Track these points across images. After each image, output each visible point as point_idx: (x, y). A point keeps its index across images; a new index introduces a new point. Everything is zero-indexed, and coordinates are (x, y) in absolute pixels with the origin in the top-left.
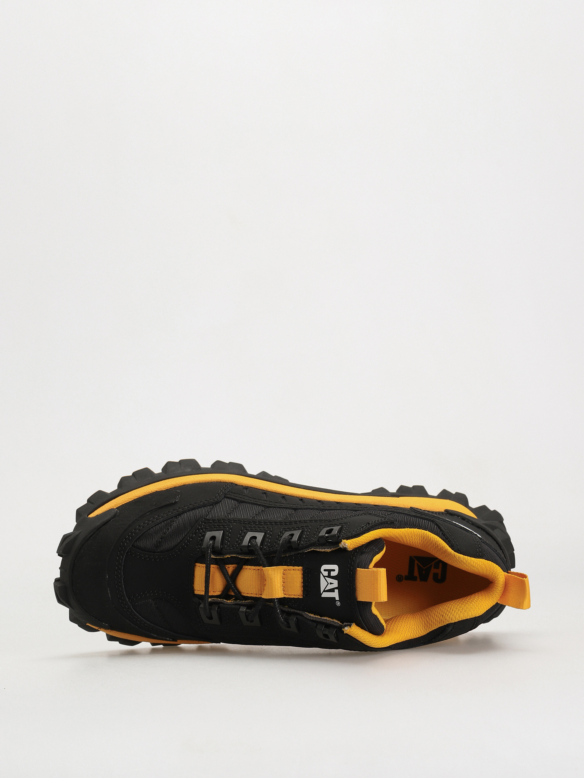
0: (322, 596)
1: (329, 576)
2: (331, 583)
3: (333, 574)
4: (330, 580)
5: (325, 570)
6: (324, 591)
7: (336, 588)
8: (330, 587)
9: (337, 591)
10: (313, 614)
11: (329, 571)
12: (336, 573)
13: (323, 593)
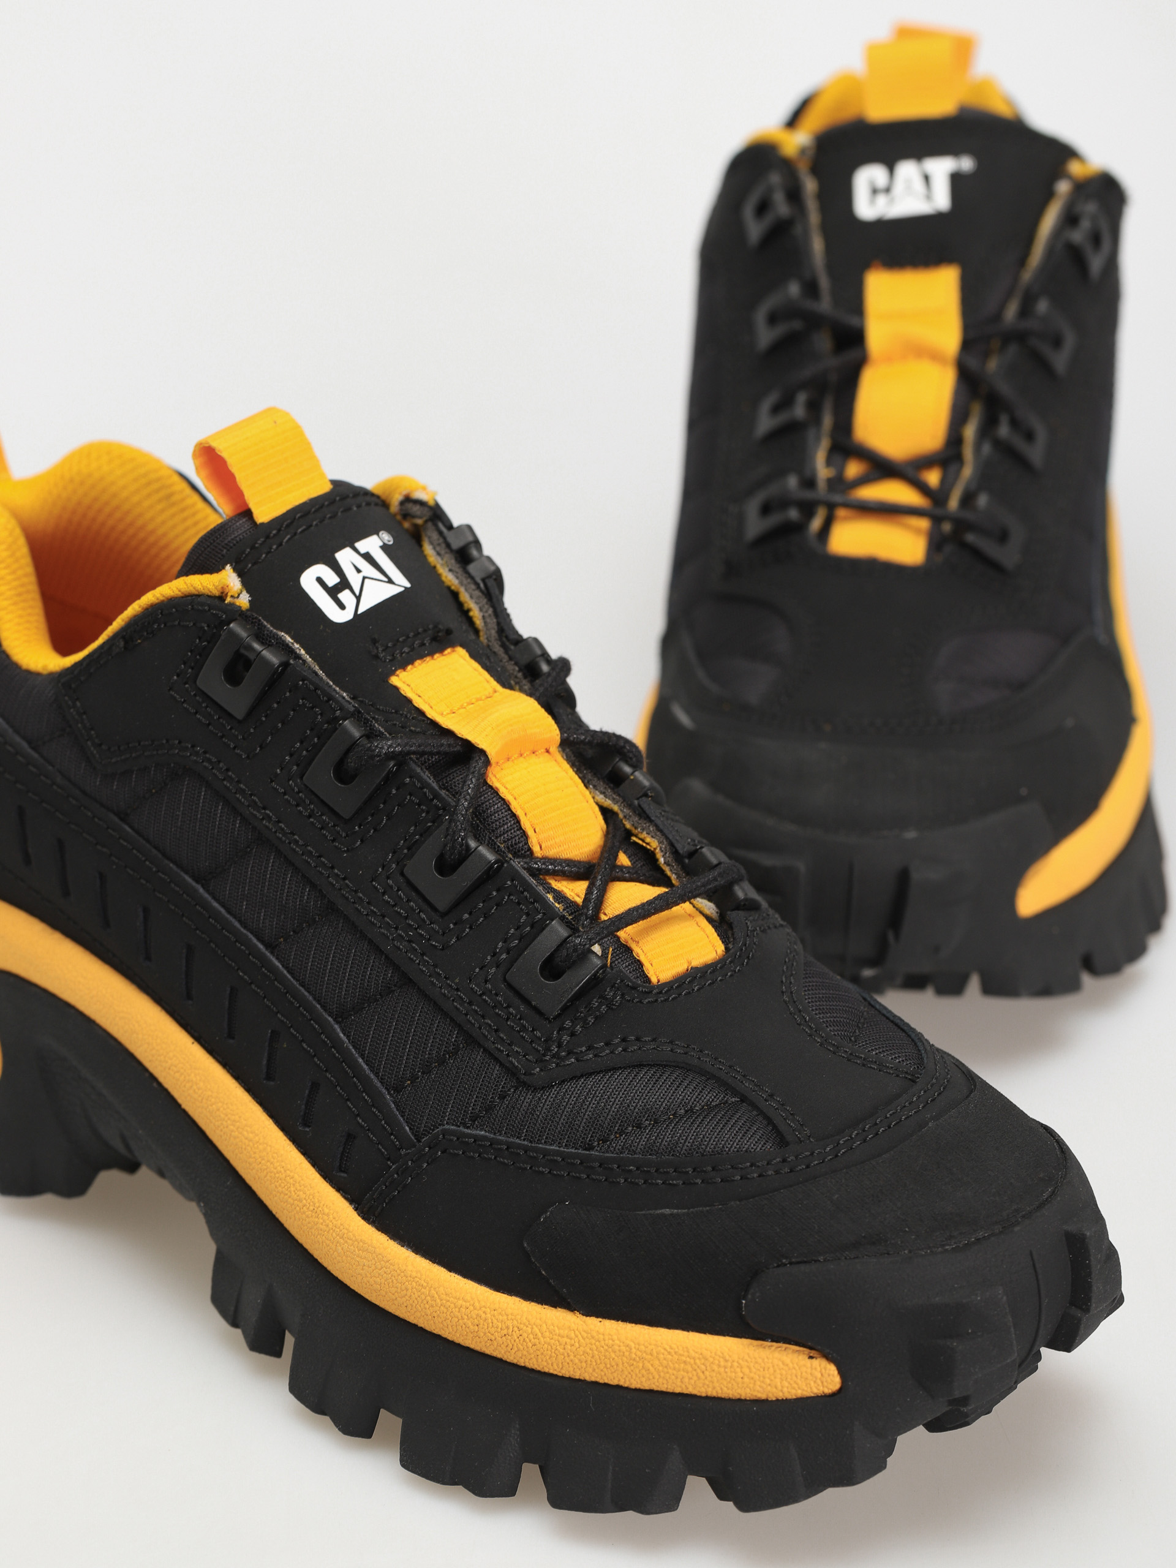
0: (408, 585)
1: (345, 585)
2: (359, 571)
3: (332, 579)
4: (353, 578)
5: (342, 606)
7: (357, 550)
9: (362, 546)
10: (471, 614)
11: (333, 592)
12: (321, 570)
13: (396, 582)
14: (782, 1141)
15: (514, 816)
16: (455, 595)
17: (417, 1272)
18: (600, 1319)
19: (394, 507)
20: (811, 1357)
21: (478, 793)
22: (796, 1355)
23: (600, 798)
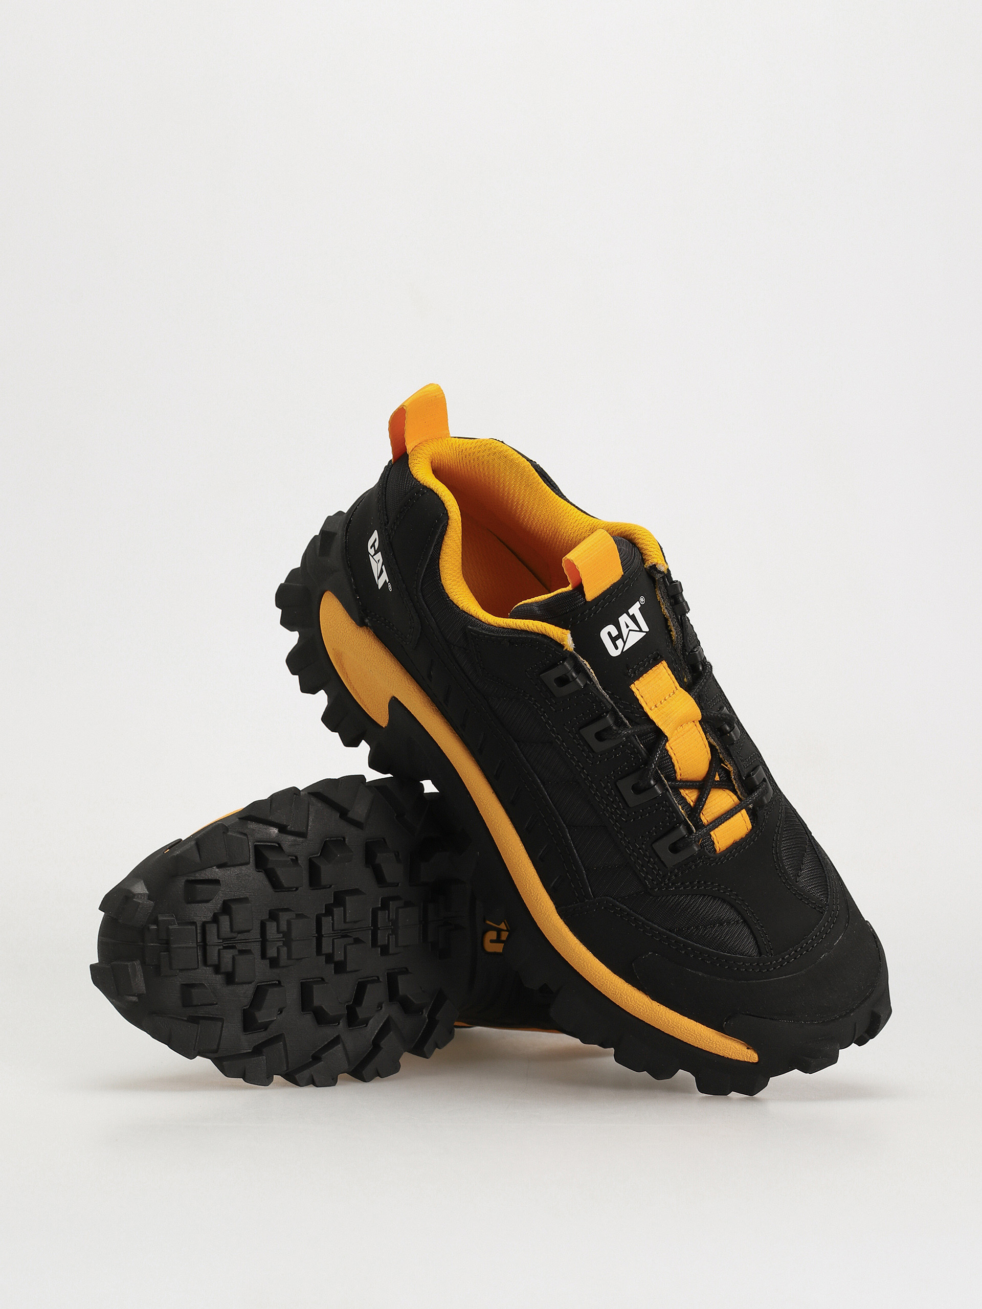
0: (648, 630)
1: (620, 635)
2: (628, 627)
3: (615, 633)
4: (625, 631)
5: (617, 648)
6: (641, 631)
7: (628, 614)
8: (633, 626)
9: (631, 611)
10: (672, 633)
11: (614, 640)
12: (611, 629)
13: (643, 630)
14: (760, 954)
15: (673, 764)
16: (666, 620)
17: (580, 952)
18: (659, 1004)
19: (647, 565)
20: (748, 1048)
21: (661, 758)
22: (742, 1046)
23: (712, 741)
